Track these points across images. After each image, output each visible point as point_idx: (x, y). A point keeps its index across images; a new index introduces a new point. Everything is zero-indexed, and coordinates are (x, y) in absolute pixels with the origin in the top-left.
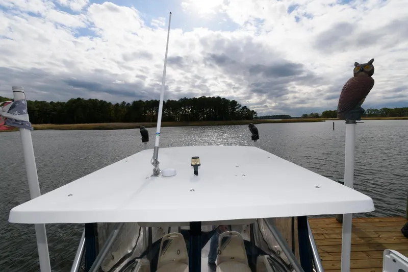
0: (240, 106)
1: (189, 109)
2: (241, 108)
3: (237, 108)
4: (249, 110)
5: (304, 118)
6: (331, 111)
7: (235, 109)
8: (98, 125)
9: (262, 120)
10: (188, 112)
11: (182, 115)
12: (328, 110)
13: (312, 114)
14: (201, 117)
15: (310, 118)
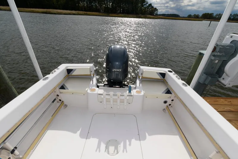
0: (147, 3)
1: (110, 3)
2: (148, 5)
3: (144, 5)
4: (153, 7)
5: (188, 18)
6: (208, 13)
7: (143, 6)
8: (45, 10)
9: (160, 17)
10: (110, 5)
11: (105, 7)
12: (207, 13)
13: (195, 15)
14: (118, 10)
15: (192, 18)
